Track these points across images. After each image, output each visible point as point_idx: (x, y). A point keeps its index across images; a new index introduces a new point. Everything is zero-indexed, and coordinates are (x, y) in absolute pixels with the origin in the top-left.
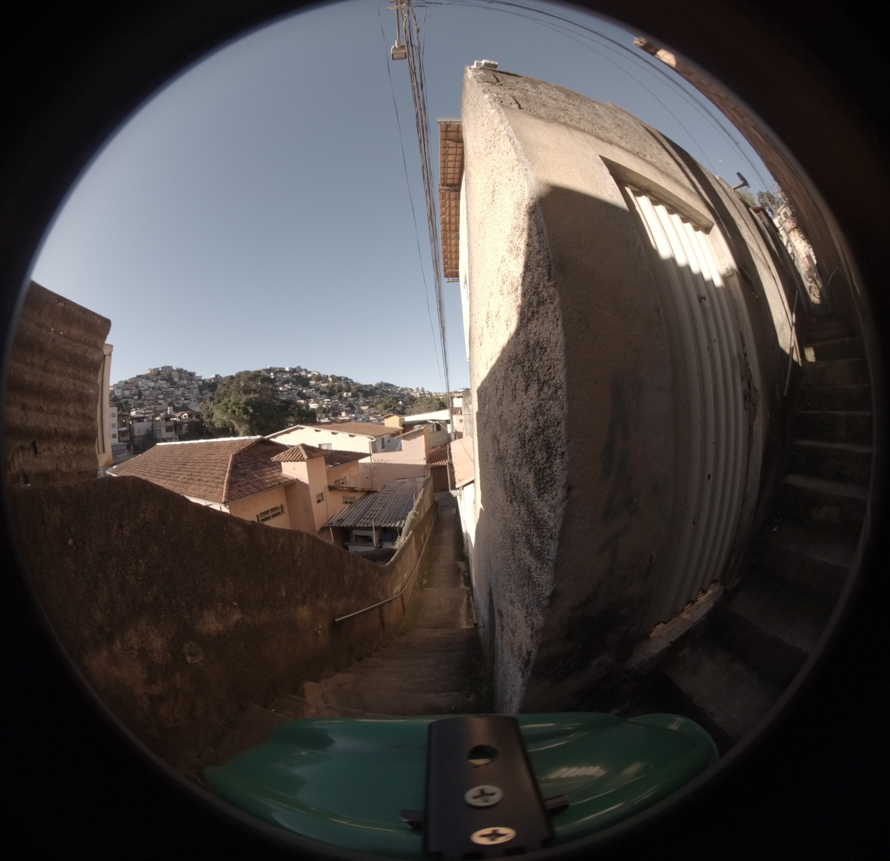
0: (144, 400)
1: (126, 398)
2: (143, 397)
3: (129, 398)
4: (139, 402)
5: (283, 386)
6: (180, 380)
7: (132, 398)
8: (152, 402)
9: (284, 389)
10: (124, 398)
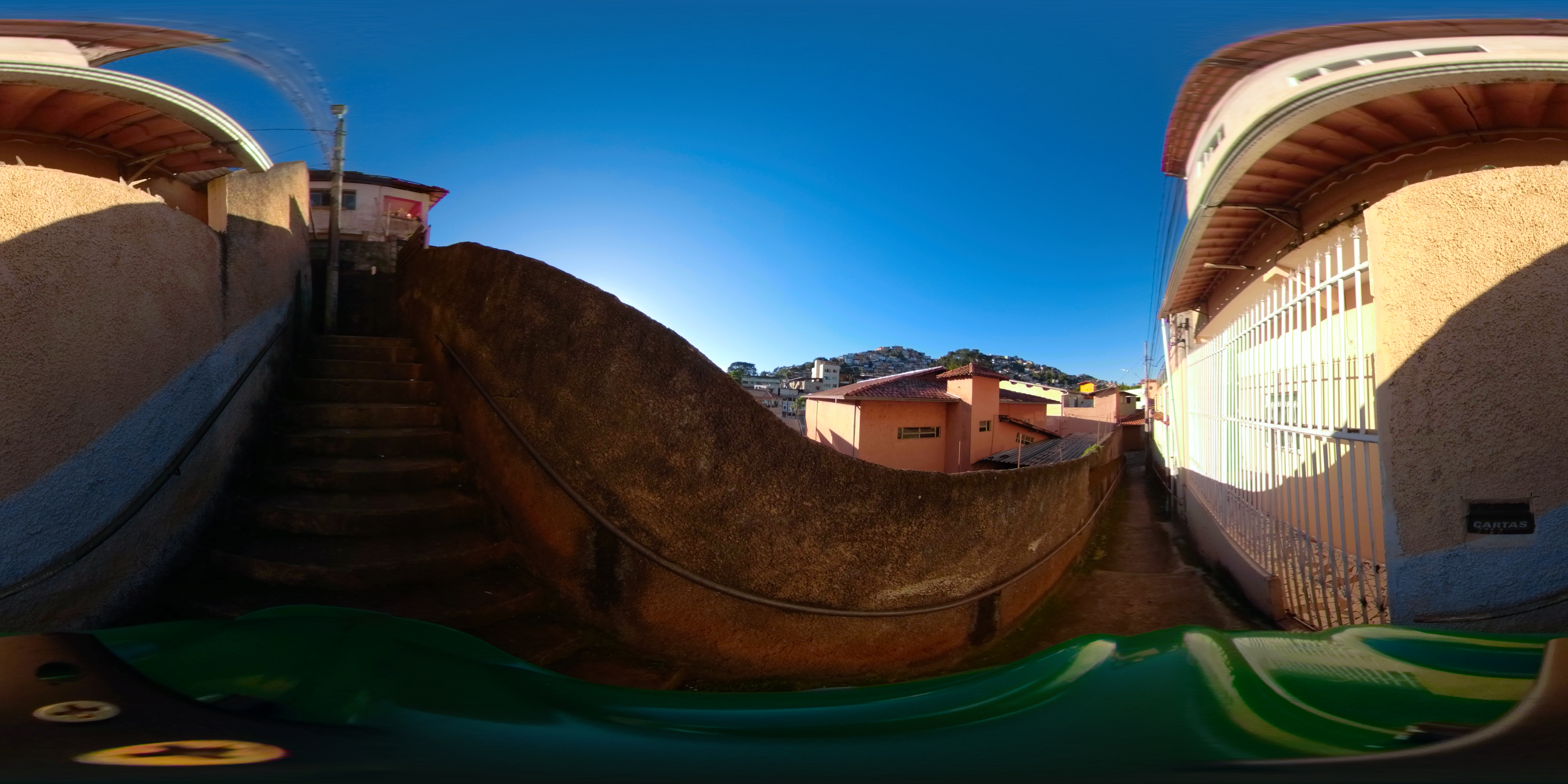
0: (875, 368)
1: (857, 365)
2: (874, 366)
3: (859, 365)
4: (870, 369)
5: (1002, 370)
6: (910, 357)
7: (863, 366)
8: (882, 370)
9: (1003, 373)
10: (854, 365)
